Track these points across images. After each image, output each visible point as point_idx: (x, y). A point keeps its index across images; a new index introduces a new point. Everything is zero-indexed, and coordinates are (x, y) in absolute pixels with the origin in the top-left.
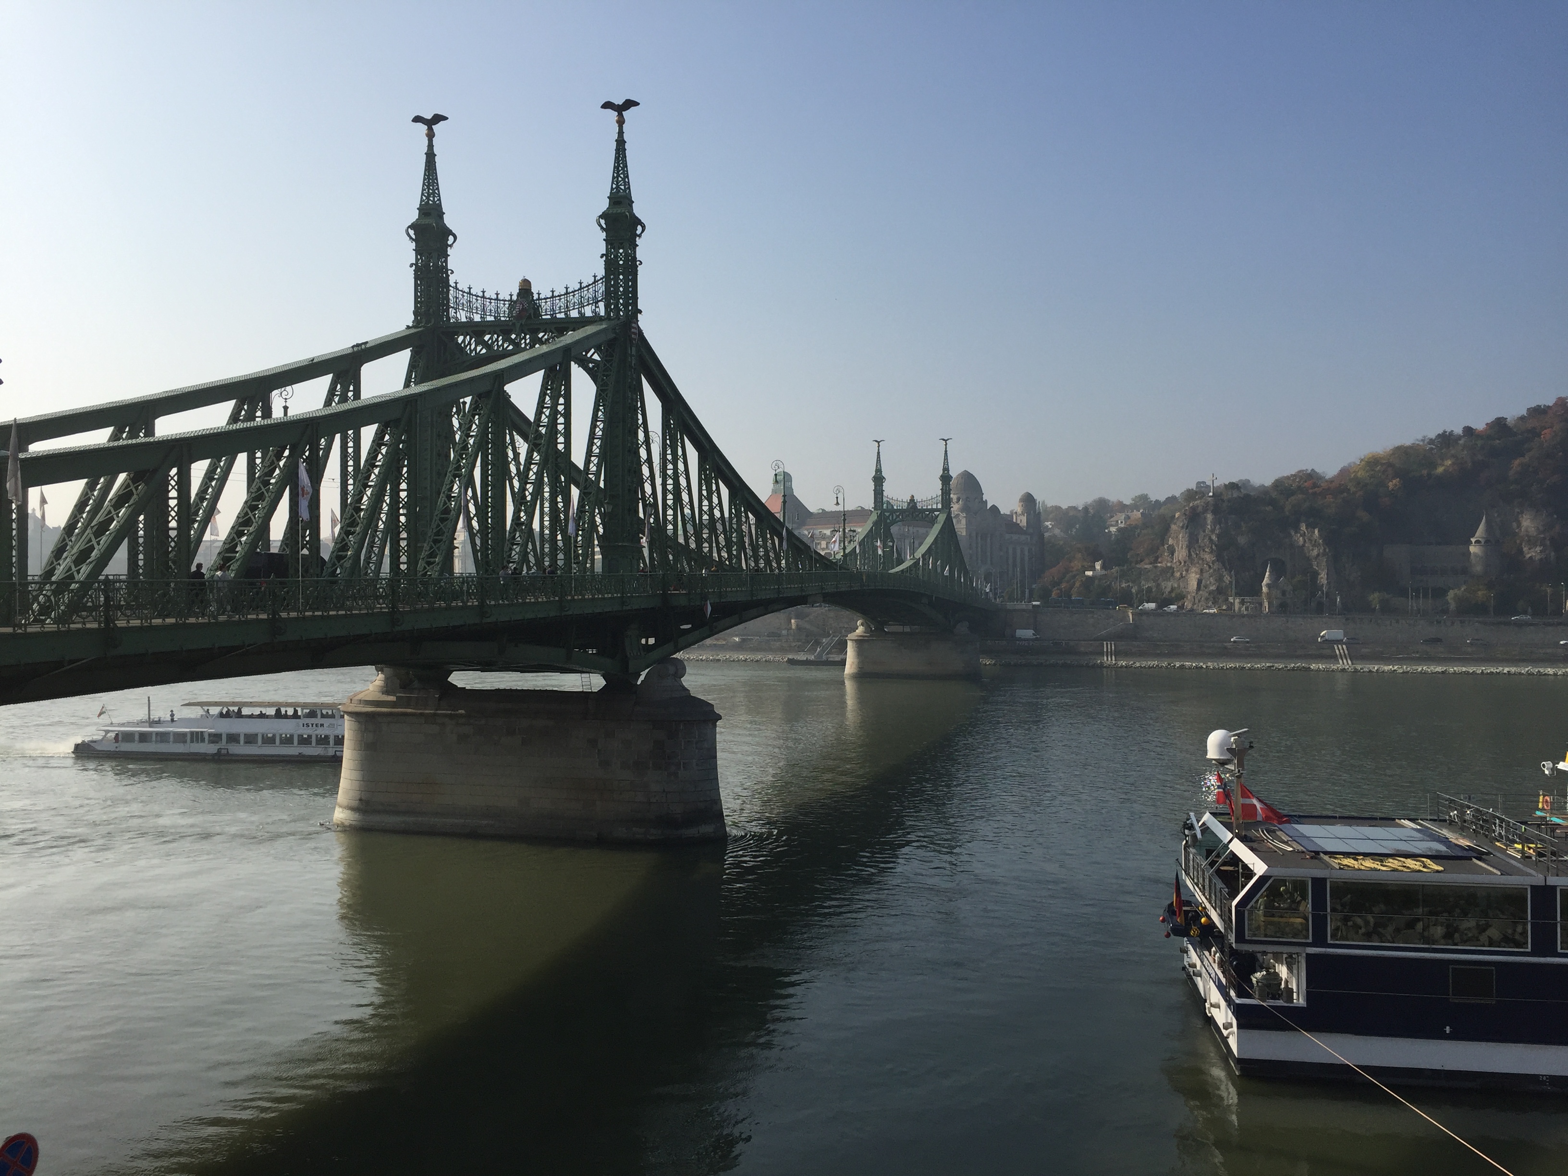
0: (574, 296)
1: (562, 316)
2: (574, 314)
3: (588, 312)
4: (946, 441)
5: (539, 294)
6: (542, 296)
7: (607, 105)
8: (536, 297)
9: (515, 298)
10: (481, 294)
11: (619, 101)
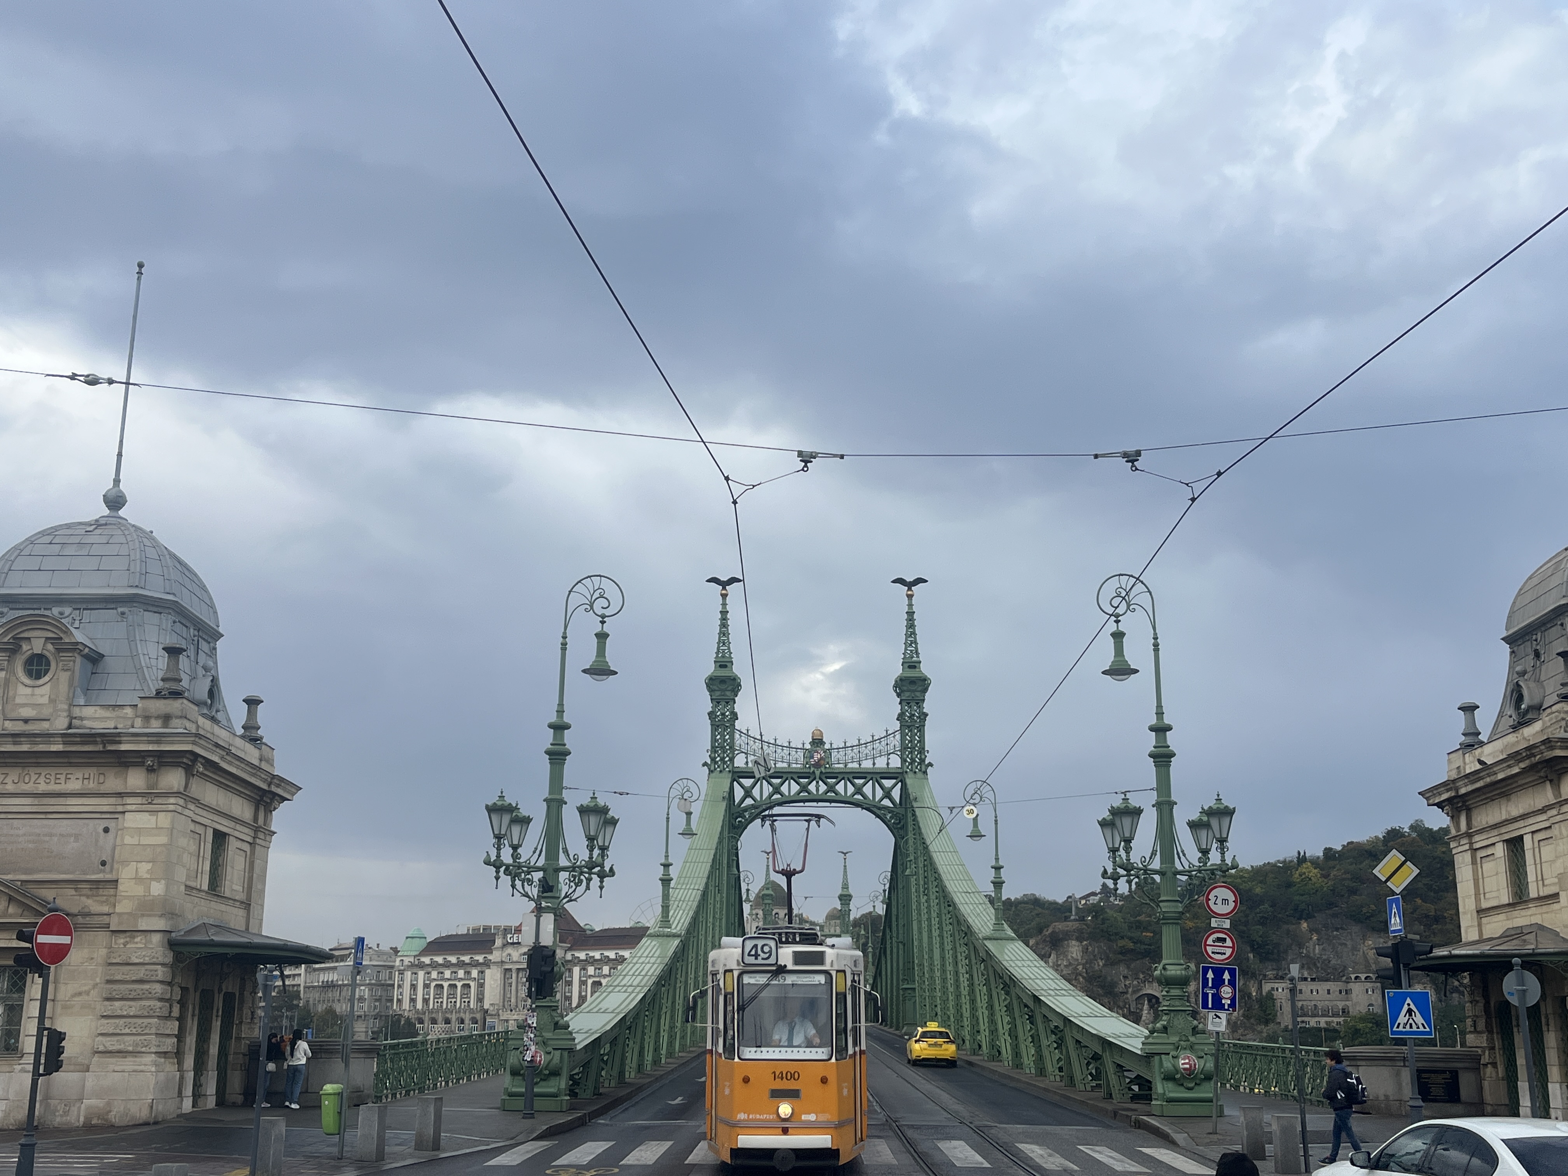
0: (866, 747)
1: (856, 765)
2: (867, 764)
3: (881, 763)
4: (845, 854)
5: (831, 744)
6: (834, 746)
7: (900, 581)
8: (827, 746)
9: (808, 746)
10: (773, 741)
11: (909, 579)
